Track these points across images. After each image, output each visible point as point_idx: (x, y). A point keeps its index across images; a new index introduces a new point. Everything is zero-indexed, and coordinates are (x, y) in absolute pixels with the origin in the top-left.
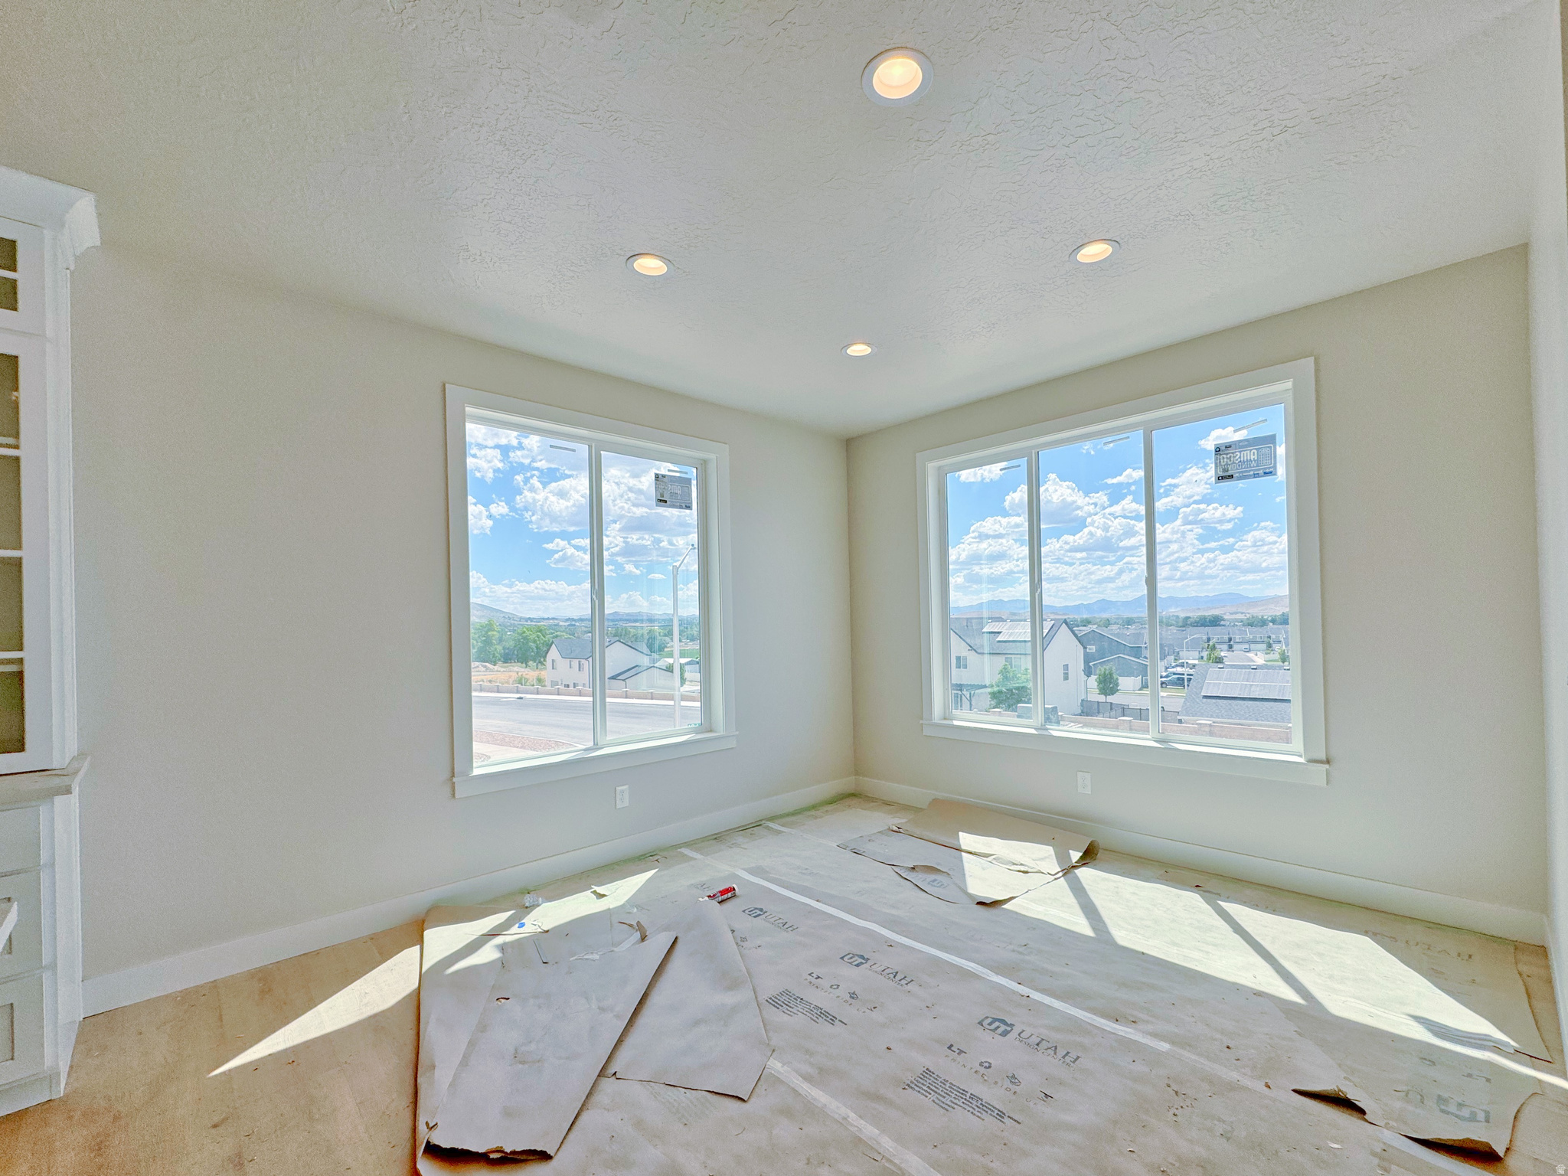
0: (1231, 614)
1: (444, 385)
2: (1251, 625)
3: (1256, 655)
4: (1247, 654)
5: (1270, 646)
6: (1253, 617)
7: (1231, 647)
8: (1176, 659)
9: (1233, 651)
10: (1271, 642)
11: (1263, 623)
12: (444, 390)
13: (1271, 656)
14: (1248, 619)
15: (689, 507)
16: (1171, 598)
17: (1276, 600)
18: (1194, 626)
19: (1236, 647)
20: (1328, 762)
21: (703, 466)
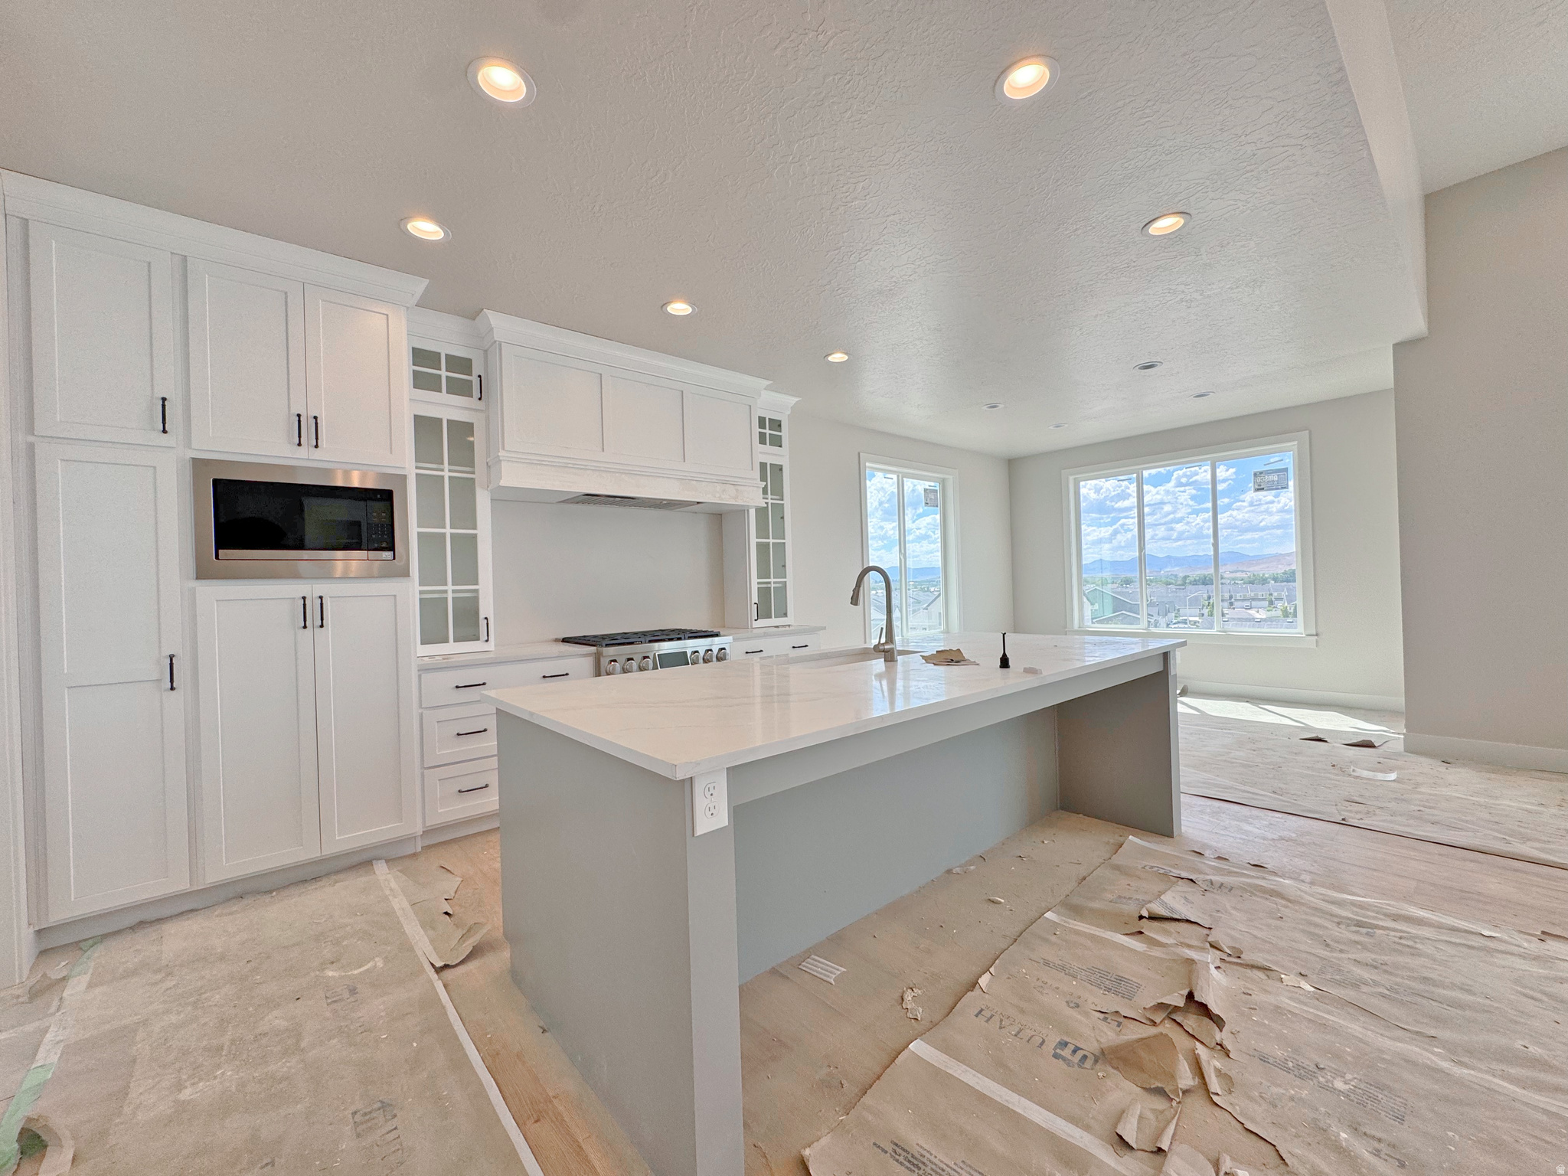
0: (1231, 572)
1: (859, 454)
2: (1252, 583)
3: (1258, 612)
4: (1249, 611)
5: (1271, 603)
6: (1254, 575)
7: (1231, 604)
8: (1176, 617)
9: (1234, 609)
10: (1273, 600)
11: (1264, 581)
12: (859, 457)
13: (1273, 613)
14: (1249, 577)
15: (937, 506)
16: (1169, 557)
17: (1278, 558)
18: (1194, 585)
19: (1236, 604)
20: (1317, 635)
21: (943, 483)
